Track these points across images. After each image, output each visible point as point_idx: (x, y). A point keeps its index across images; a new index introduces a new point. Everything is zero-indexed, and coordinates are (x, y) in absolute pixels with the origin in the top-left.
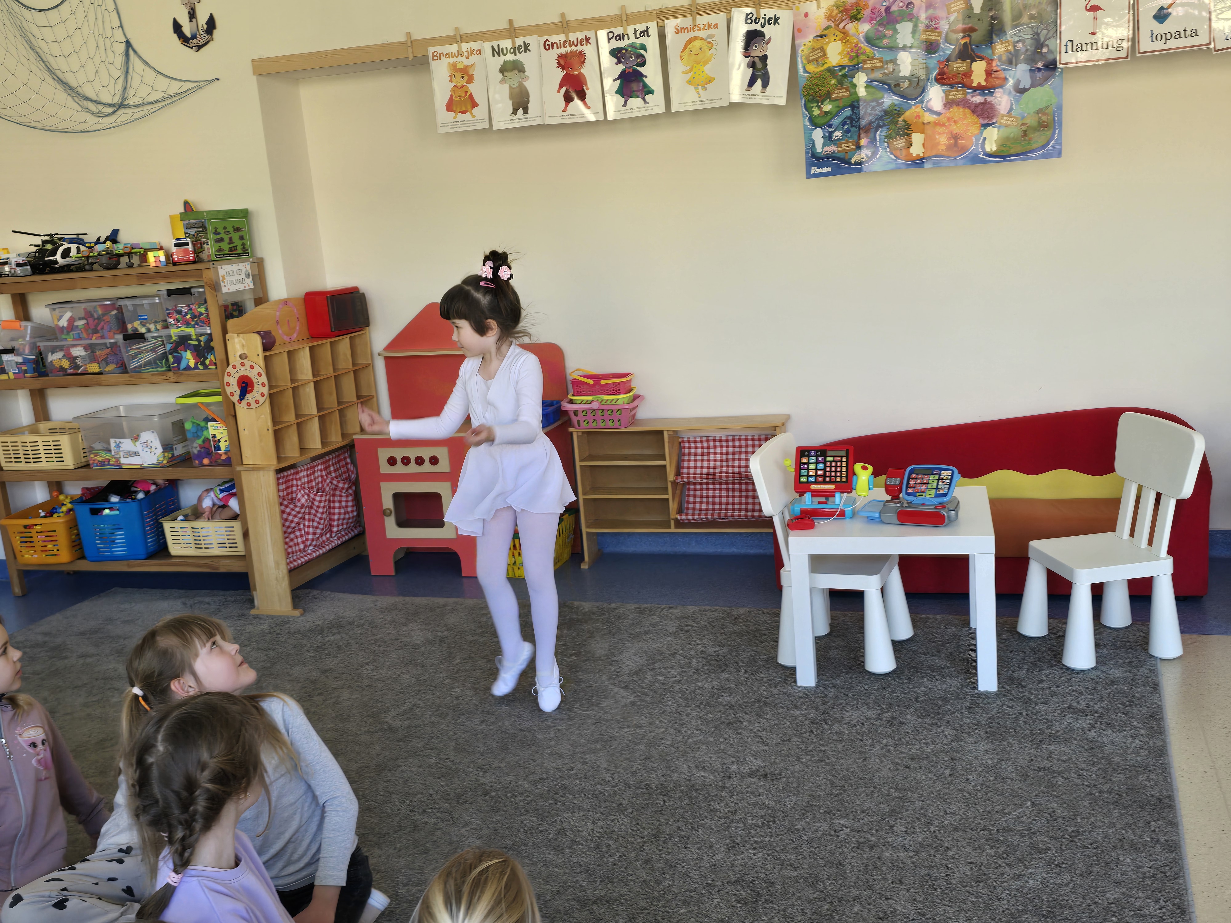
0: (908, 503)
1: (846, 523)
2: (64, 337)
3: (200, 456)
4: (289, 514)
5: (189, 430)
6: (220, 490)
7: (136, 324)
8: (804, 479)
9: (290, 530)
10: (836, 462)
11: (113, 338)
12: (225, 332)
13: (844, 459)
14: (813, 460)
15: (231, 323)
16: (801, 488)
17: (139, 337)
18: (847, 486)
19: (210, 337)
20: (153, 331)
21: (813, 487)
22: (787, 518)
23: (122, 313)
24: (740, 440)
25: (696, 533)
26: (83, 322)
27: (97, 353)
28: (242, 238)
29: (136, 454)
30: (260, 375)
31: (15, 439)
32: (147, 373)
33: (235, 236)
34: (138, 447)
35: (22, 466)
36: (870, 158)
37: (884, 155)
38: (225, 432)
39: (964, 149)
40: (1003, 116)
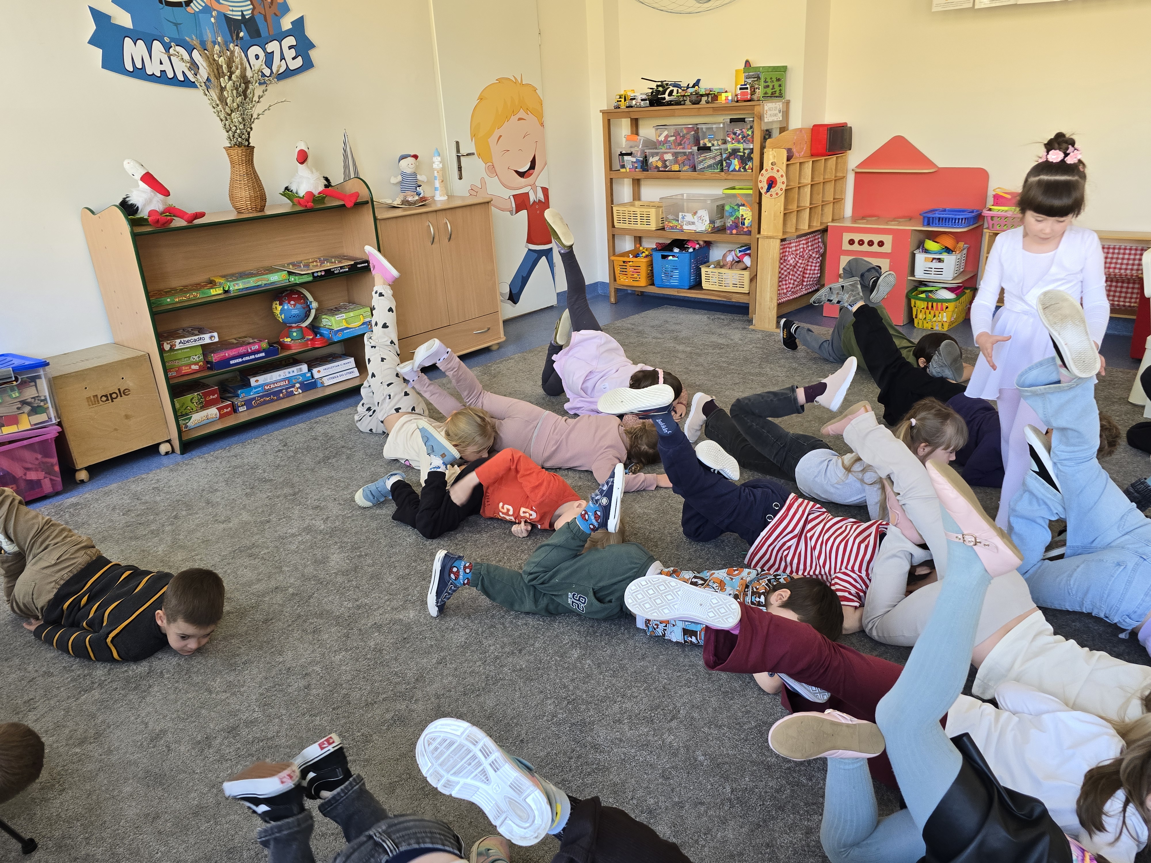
2: (661, 147)
3: (731, 228)
4: (782, 269)
5: (728, 211)
7: (706, 141)
9: (781, 279)
11: (691, 149)
12: (763, 148)
15: (767, 142)
17: (707, 149)
19: (752, 150)
20: (716, 146)
23: (698, 133)
26: (674, 138)
27: (679, 158)
28: (780, 86)
29: (693, 223)
30: (782, 176)
31: (624, 209)
32: (708, 173)
33: (776, 84)
34: (695, 219)
35: (626, 226)
38: (751, 214)
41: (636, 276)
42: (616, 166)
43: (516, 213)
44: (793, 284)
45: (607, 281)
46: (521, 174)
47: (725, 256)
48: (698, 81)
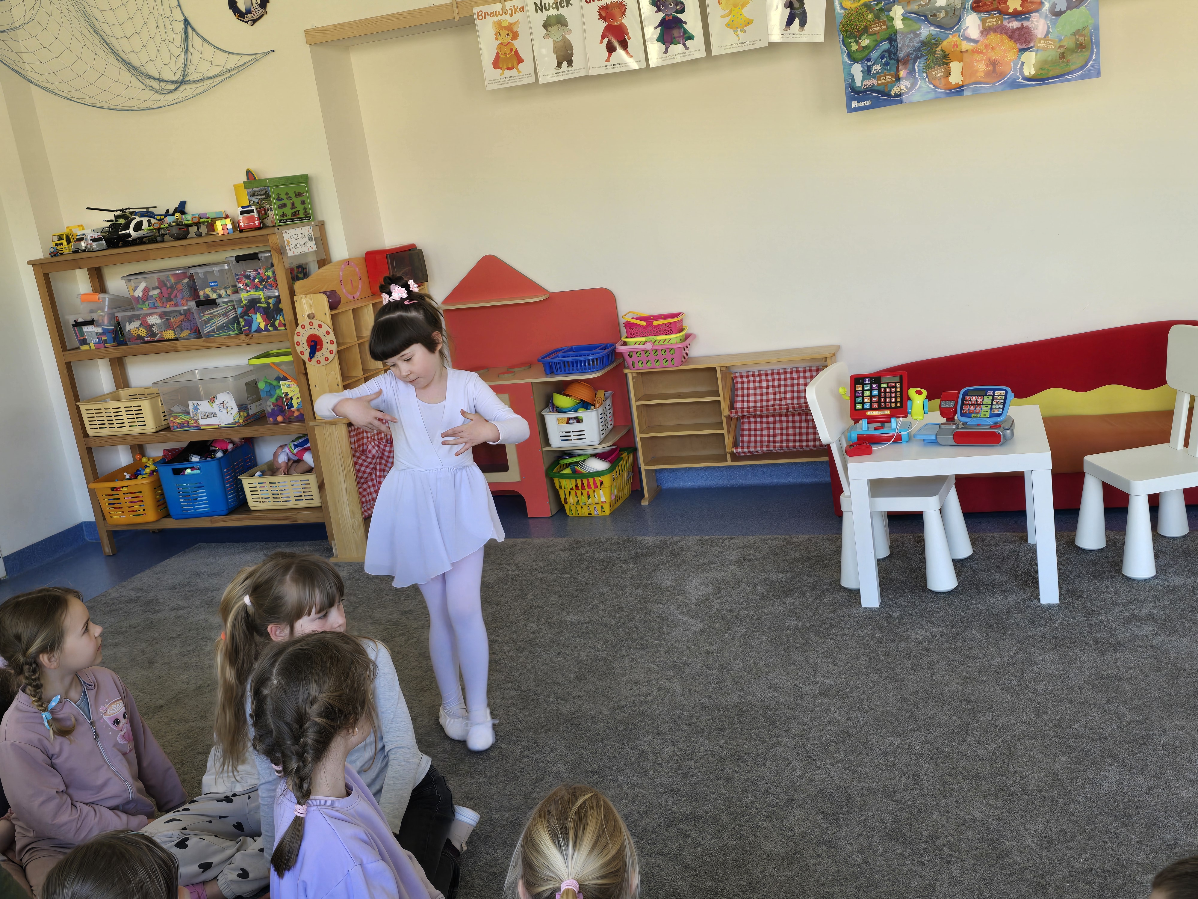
0: (963, 424)
1: (903, 447)
2: (139, 306)
3: (274, 414)
4: (361, 465)
5: (262, 390)
6: (294, 445)
7: (208, 291)
8: (859, 407)
9: (362, 481)
10: (891, 388)
11: (186, 305)
12: (292, 293)
13: (898, 385)
14: (867, 387)
15: (298, 285)
16: (857, 415)
17: (211, 303)
18: (902, 411)
19: (278, 299)
20: (224, 296)
21: (869, 413)
22: (845, 445)
23: (194, 281)
24: (791, 372)
25: (751, 466)
26: (157, 291)
27: (172, 320)
28: (304, 203)
29: (213, 415)
30: (328, 332)
31: (99, 406)
32: (220, 338)
33: (297, 201)
34: (215, 409)
35: (106, 432)
36: (910, 89)
37: (924, 85)
38: (297, 390)
39: (1002, 75)
40: (1041, 39)
41: (136, 507)
42: (73, 341)
45: (93, 519)
47: (275, 456)
48: (181, 204)
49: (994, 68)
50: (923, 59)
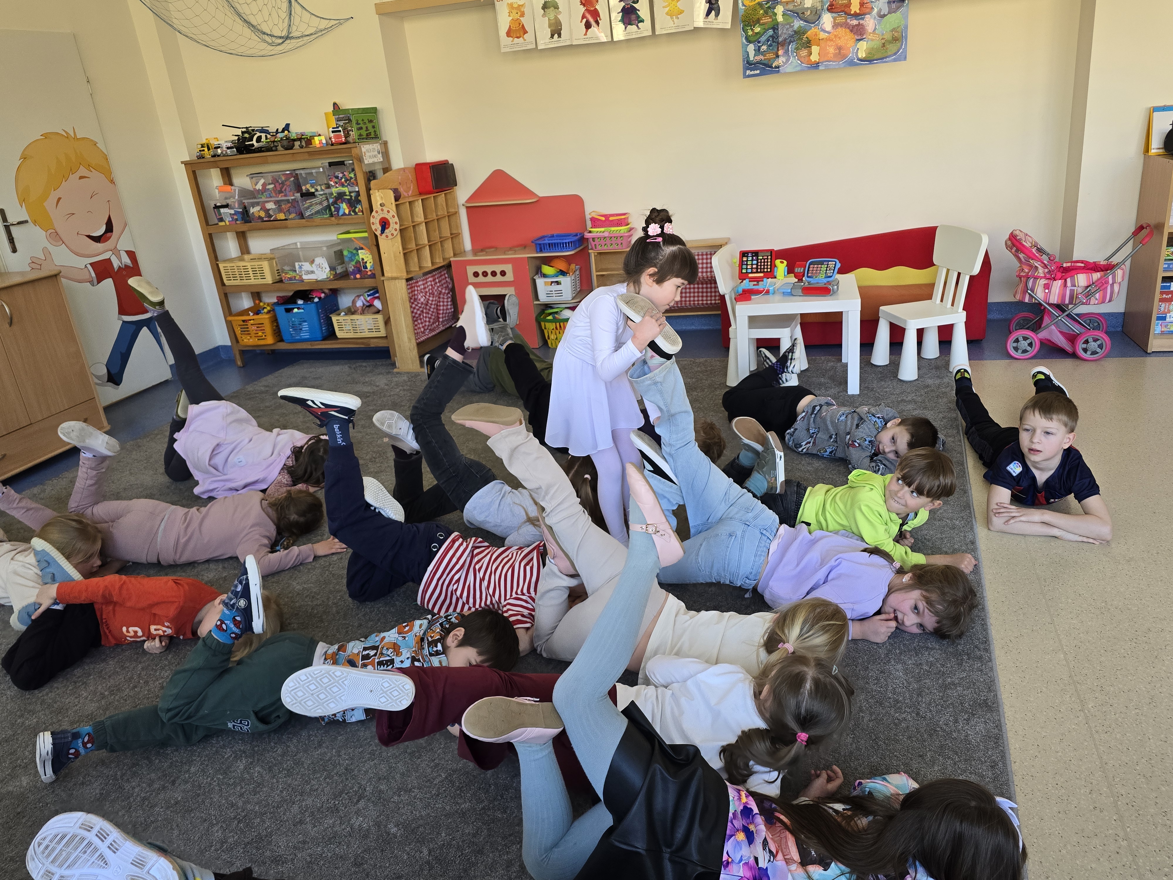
0: (808, 283)
1: (770, 297)
2: (260, 196)
3: (354, 273)
4: (414, 308)
5: (347, 256)
6: (368, 295)
7: (308, 186)
8: (744, 271)
9: (415, 319)
10: (764, 259)
11: (294, 196)
12: (368, 190)
13: (769, 258)
14: (750, 259)
15: (372, 184)
16: (743, 277)
17: (310, 195)
18: (771, 274)
19: (358, 193)
20: (320, 190)
21: (750, 275)
23: (298, 179)
26: (272, 186)
27: (283, 206)
28: (374, 127)
29: (312, 272)
30: (393, 216)
31: (232, 265)
32: (318, 219)
33: (370, 126)
34: (314, 268)
35: (238, 282)
36: (785, 63)
37: (794, 61)
38: (370, 257)
39: (845, 56)
40: (870, 33)
41: (260, 334)
42: (213, 219)
43: (99, 282)
44: (429, 322)
45: (229, 343)
46: (97, 239)
47: (354, 302)
48: (288, 126)
49: (840, 51)
50: (794, 43)
